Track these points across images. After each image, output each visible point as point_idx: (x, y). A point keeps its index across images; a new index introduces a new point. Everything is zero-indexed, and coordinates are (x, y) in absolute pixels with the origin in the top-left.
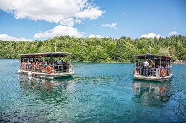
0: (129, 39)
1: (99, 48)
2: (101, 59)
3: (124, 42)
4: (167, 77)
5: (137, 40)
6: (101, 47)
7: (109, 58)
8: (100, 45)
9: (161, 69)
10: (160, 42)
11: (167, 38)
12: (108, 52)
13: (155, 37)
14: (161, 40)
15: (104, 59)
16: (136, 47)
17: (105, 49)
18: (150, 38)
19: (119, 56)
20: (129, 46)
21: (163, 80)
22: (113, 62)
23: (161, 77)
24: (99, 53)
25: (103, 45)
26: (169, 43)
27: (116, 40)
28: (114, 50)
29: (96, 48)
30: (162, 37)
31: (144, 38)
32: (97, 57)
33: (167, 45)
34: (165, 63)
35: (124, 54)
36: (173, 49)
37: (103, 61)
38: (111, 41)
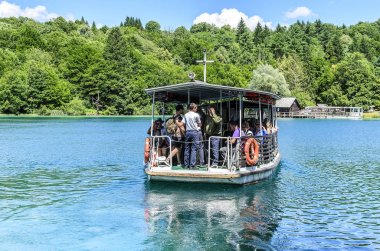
0: (152, 27)
1: (38, 60)
2: (45, 102)
3: (134, 40)
4: (263, 167)
5: (181, 31)
6: (44, 55)
7: (77, 101)
8: (43, 47)
9: (244, 139)
10: (256, 41)
11: (279, 29)
12: (72, 75)
13: (242, 24)
14: (261, 34)
15: (57, 104)
16: (177, 57)
17: (63, 66)
18: (227, 28)
19: (115, 92)
20: (152, 54)
21: (250, 179)
22: (92, 113)
23: (244, 170)
24: (38, 81)
25: (53, 48)
26: (286, 47)
27: (104, 30)
28: (95, 67)
29: (23, 59)
30: (263, 25)
31: (204, 28)
32: (31, 94)
33: (279, 53)
34: (256, 115)
35: (133, 84)
36: (299, 67)
37: (55, 113)
38: (83, 32)
